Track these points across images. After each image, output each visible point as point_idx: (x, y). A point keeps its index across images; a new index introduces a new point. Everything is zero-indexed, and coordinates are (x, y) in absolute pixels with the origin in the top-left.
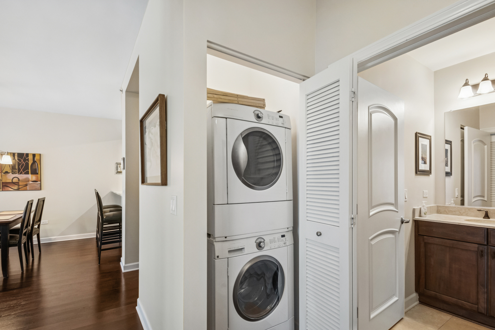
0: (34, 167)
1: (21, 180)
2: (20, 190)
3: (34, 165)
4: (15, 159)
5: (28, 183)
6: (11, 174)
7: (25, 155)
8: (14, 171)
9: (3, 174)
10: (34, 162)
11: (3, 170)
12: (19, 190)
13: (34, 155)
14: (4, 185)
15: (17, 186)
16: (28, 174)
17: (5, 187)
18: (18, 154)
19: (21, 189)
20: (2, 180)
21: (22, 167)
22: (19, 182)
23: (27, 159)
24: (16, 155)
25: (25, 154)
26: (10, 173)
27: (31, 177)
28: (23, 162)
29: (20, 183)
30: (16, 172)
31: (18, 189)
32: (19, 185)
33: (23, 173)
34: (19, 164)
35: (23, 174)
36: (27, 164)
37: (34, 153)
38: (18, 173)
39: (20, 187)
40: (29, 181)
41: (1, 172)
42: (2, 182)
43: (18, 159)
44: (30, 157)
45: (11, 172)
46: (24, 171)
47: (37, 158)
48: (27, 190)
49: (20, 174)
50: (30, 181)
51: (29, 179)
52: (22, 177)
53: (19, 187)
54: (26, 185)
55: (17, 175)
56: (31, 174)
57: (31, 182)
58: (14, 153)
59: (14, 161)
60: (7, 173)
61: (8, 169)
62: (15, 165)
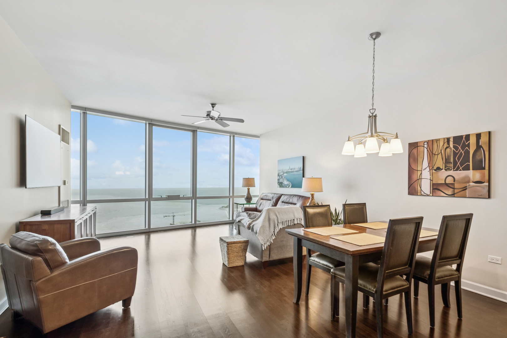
0: (478, 158)
1: (457, 181)
2: (455, 195)
3: (478, 154)
4: (449, 146)
5: (468, 185)
6: (444, 170)
7: (464, 139)
8: (448, 165)
9: (434, 171)
10: (479, 147)
11: (434, 166)
12: (454, 197)
13: (478, 136)
14: (435, 187)
15: (451, 190)
16: (469, 169)
17: (436, 190)
18: (455, 138)
19: (457, 194)
20: (432, 181)
21: (459, 159)
22: (454, 183)
23: (467, 144)
24: (452, 140)
25: (464, 137)
26: (442, 169)
27: (473, 175)
28: (461, 150)
29: (455, 185)
30: (450, 167)
31: (453, 195)
32: (454, 188)
33: (461, 168)
34: (455, 154)
35: (460, 170)
36: (467, 153)
37: (479, 131)
38: (454, 169)
39: (456, 191)
40: (469, 182)
41: (432, 169)
42: (433, 184)
43: (454, 147)
44: (473, 140)
45: (444, 168)
46: (462, 164)
47: (484, 140)
48: (466, 197)
49: (457, 170)
50: (471, 181)
51: (470, 178)
52: (460, 174)
53: (454, 191)
54: (465, 189)
55: (451, 172)
56: (473, 170)
57: (472, 184)
58: (448, 139)
59: (448, 150)
60: (438, 169)
61: (440, 163)
62: (449, 157)
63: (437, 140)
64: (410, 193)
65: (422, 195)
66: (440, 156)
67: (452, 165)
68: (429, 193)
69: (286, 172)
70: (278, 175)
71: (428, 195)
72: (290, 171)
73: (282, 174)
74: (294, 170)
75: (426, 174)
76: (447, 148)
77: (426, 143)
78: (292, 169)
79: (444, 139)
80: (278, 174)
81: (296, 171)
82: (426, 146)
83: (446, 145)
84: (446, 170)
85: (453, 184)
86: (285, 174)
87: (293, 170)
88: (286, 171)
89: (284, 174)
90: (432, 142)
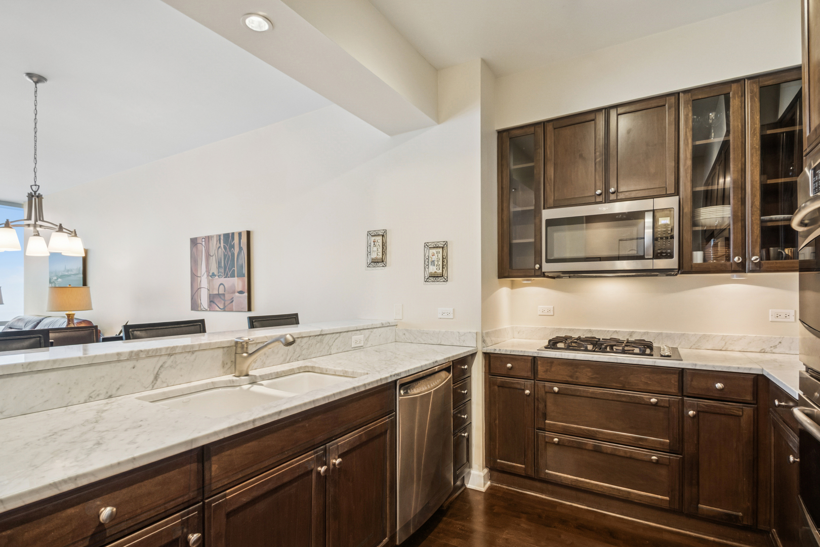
1: (227, 291)
2: (226, 309)
3: (241, 257)
5: (234, 295)
6: (217, 277)
7: (230, 238)
8: (220, 270)
9: (210, 278)
10: (240, 249)
11: (210, 271)
12: (225, 311)
13: (240, 235)
14: (211, 299)
15: (223, 302)
16: (234, 277)
17: (212, 303)
18: (225, 235)
19: (227, 307)
20: (209, 291)
21: (227, 263)
23: (232, 244)
24: (222, 238)
25: (230, 235)
27: (237, 283)
28: (229, 252)
29: (226, 295)
30: (222, 273)
31: (224, 309)
32: (225, 300)
33: (229, 275)
34: (225, 256)
35: (229, 277)
36: (233, 255)
38: (224, 275)
40: (234, 292)
41: (209, 274)
42: (209, 295)
43: (224, 247)
44: (236, 241)
45: (217, 274)
46: (229, 270)
47: (243, 240)
48: (233, 312)
49: (226, 277)
50: (236, 291)
51: (235, 287)
52: (228, 283)
53: (225, 303)
54: (232, 301)
55: (223, 280)
56: (237, 277)
57: (237, 295)
58: (220, 236)
59: (220, 249)
60: (213, 275)
61: (214, 268)
62: (221, 259)
63: (212, 237)
64: (192, 309)
65: (202, 310)
66: (214, 257)
67: (222, 270)
68: (207, 308)
69: (62, 277)
70: (50, 282)
71: (206, 310)
72: (67, 274)
73: (55, 280)
74: (72, 273)
75: (204, 282)
76: (219, 247)
77: (203, 240)
78: (68, 271)
79: (217, 235)
80: (50, 279)
81: (73, 275)
82: (203, 243)
83: (218, 245)
84: (218, 276)
85: (224, 295)
86: (59, 280)
87: (70, 273)
88: (60, 274)
89: (57, 279)
90: (208, 239)
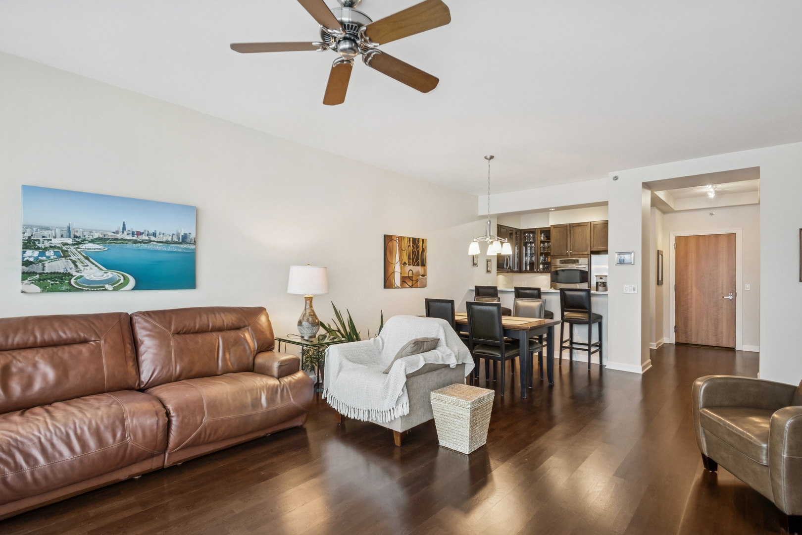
0: (423, 257)
1: (414, 274)
2: (413, 286)
3: (423, 254)
5: (419, 277)
6: (407, 265)
7: (417, 241)
9: (402, 265)
10: (423, 249)
11: (402, 260)
13: (423, 240)
14: (403, 280)
15: (412, 282)
16: (419, 266)
17: (404, 283)
18: (413, 239)
20: (402, 274)
21: (415, 256)
23: (418, 245)
24: (411, 240)
27: (419, 269)
28: (416, 250)
29: (414, 278)
32: (413, 280)
33: (416, 264)
34: (413, 252)
36: (418, 252)
37: (423, 238)
38: (412, 264)
39: (414, 283)
40: (419, 275)
41: (401, 263)
42: (402, 277)
43: (412, 246)
44: (421, 244)
45: (408, 263)
46: (416, 261)
47: (425, 245)
48: (418, 287)
49: (414, 265)
51: (419, 272)
52: (415, 269)
54: (417, 281)
55: (411, 267)
56: (421, 266)
57: (421, 277)
58: (410, 238)
59: (410, 247)
60: (405, 264)
61: (405, 259)
62: (410, 253)
63: (404, 238)
64: (385, 287)
65: (395, 288)
66: (405, 251)
67: (411, 261)
68: (399, 286)
71: (399, 288)
75: (398, 268)
76: (409, 246)
77: (397, 238)
79: (408, 237)
82: (397, 241)
83: (408, 244)
84: (409, 265)
85: (412, 277)
90: (401, 238)
